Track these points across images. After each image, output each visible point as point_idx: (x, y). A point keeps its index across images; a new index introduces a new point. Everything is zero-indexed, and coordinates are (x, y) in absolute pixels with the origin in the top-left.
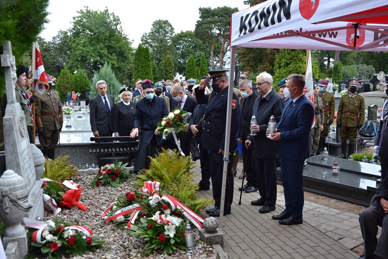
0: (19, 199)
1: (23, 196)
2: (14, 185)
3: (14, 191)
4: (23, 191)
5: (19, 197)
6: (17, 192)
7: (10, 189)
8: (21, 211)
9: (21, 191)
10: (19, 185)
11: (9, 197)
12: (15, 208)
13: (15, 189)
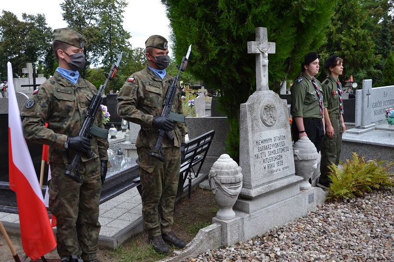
0: (223, 184)
1: (227, 182)
2: (221, 169)
3: (220, 174)
4: (228, 177)
5: (222, 182)
6: (222, 177)
7: (216, 172)
8: (226, 196)
9: (226, 177)
10: (226, 170)
11: (214, 179)
12: (219, 192)
13: (221, 173)
